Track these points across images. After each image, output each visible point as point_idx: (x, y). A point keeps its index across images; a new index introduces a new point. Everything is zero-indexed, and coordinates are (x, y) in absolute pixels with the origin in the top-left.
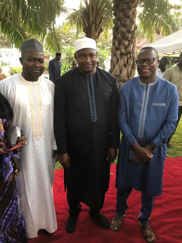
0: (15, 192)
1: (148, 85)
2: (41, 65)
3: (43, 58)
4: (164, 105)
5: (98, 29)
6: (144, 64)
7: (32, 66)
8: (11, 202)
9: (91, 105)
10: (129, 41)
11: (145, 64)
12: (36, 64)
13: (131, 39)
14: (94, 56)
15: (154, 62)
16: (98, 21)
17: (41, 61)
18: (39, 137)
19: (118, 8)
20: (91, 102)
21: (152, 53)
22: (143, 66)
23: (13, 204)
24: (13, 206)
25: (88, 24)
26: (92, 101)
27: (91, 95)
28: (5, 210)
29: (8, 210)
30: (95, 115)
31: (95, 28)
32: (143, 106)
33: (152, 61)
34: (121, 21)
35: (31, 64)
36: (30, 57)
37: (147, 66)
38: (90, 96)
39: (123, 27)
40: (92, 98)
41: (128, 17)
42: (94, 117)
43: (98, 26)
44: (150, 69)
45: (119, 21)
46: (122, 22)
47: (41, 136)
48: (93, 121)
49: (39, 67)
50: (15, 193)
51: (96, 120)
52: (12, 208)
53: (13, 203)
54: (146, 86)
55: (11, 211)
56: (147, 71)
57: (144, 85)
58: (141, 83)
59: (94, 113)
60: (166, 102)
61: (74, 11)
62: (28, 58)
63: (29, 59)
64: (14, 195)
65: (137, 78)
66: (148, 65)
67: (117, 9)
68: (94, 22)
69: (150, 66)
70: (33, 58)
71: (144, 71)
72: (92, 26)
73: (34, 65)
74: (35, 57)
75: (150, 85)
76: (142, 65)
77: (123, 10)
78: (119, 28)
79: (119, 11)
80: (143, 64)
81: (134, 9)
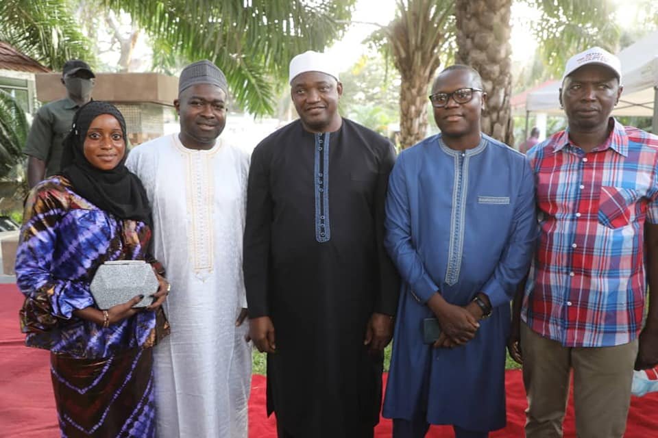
0: (149, 387)
1: (463, 155)
2: (219, 115)
3: (223, 100)
4: (506, 200)
5: (429, 62)
6: (449, 102)
7: (198, 116)
8: (139, 407)
9: (318, 202)
10: (494, 81)
11: (452, 103)
12: (206, 110)
13: (499, 76)
14: (328, 88)
15: (472, 98)
16: (429, 44)
17: (218, 106)
18: (204, 273)
19: (466, 9)
20: (317, 195)
21: (468, 78)
22: (448, 108)
23: (143, 414)
24: (142, 418)
25: (407, 51)
26: (322, 193)
27: (322, 179)
28: (124, 423)
29: (130, 426)
30: (327, 226)
31: (423, 59)
32: (455, 204)
33: (469, 97)
34: (473, 39)
35: (195, 111)
36: (194, 98)
37: (456, 107)
38: (317, 181)
39: (478, 51)
40: (322, 186)
41: (491, 29)
42: (323, 230)
43: (429, 55)
44: (463, 116)
45: (468, 37)
46: (477, 40)
47: (210, 271)
48: (319, 239)
49: (212, 118)
50: (147, 390)
51: (329, 237)
52: (140, 422)
53: (142, 412)
54: (459, 156)
55: (137, 429)
56: (456, 118)
57: (456, 154)
58: (446, 150)
59: (322, 221)
60: (509, 194)
61: (378, 28)
62: (191, 99)
63: (193, 100)
64: (145, 393)
65: (436, 137)
66: (458, 105)
67: (463, 12)
68: (420, 47)
69: (464, 107)
70: (202, 99)
71: (450, 119)
72: (414, 54)
73: (202, 114)
74: (206, 97)
75: (469, 153)
76: (446, 106)
77: (476, 15)
78: (468, 54)
79: (469, 16)
80: (447, 103)
81: (503, 11)
